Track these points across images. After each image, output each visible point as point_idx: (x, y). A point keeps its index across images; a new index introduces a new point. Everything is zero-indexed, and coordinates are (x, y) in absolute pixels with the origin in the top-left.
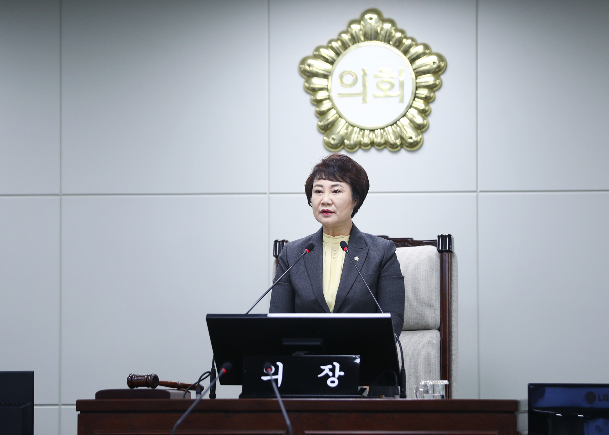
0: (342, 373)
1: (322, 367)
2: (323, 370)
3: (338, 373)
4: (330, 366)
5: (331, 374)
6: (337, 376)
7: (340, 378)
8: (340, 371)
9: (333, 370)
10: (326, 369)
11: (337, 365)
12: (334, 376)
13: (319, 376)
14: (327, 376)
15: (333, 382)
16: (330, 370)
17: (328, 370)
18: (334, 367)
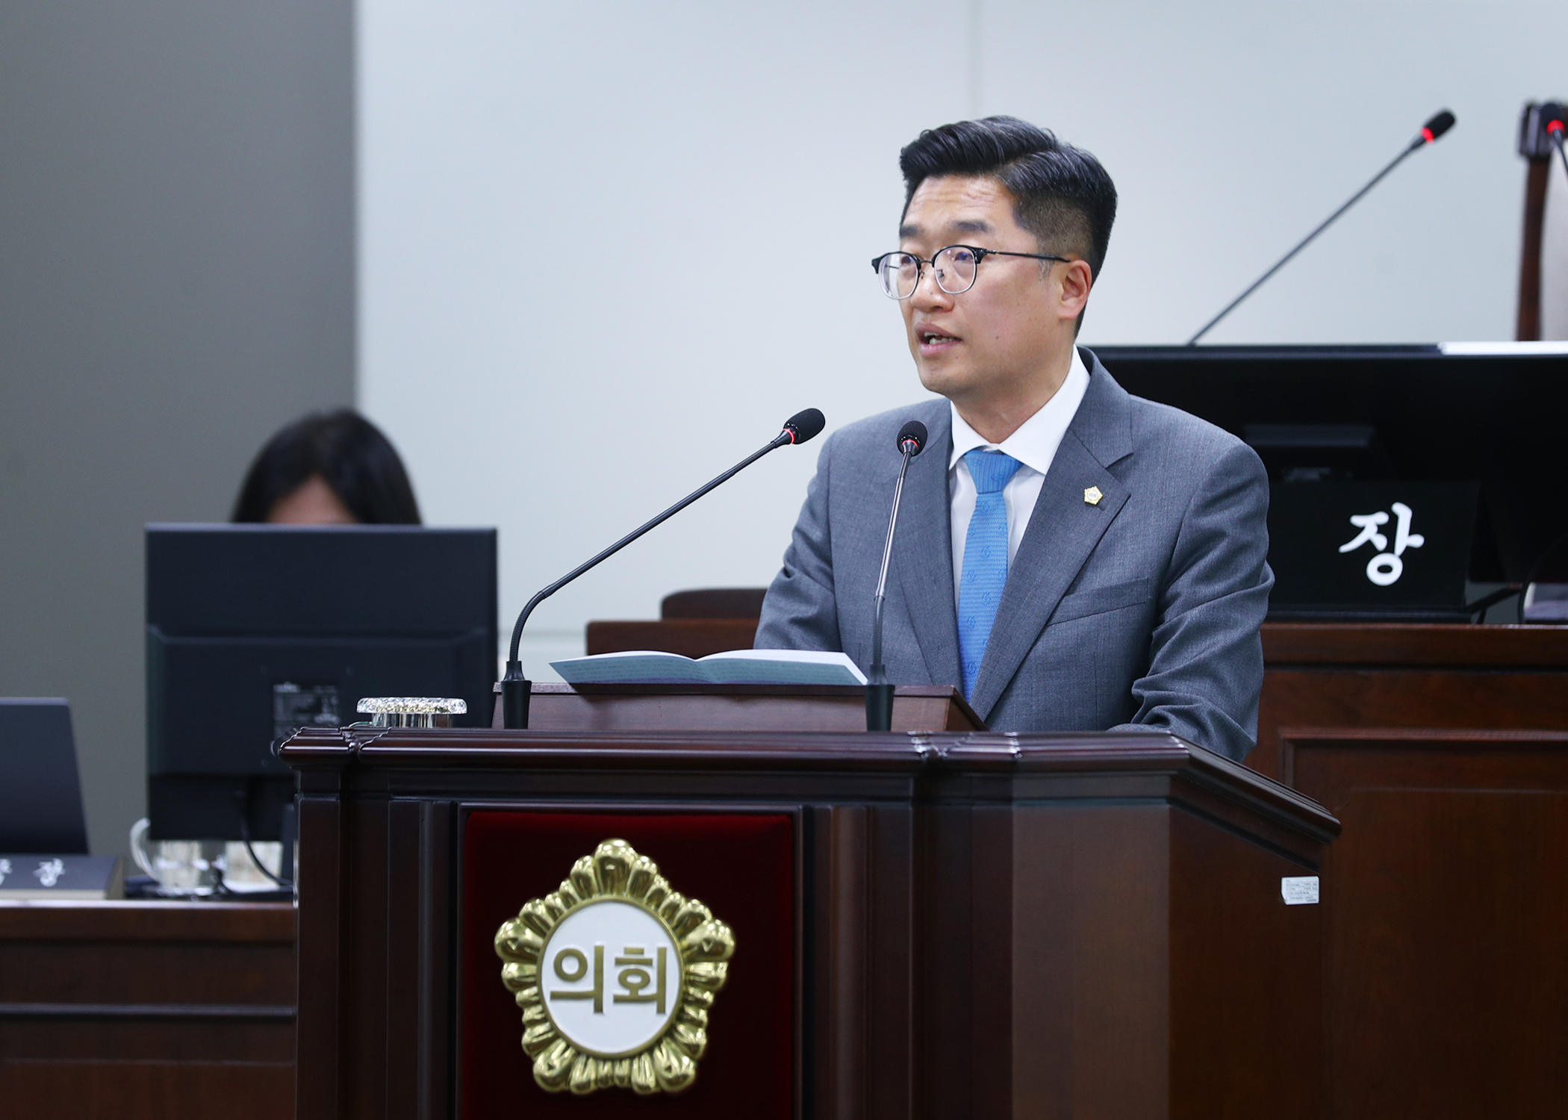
0: (1418, 541)
1: (1357, 520)
2: (1359, 530)
3: (1405, 539)
4: (1382, 518)
5: (1381, 542)
6: (1400, 548)
7: (1409, 554)
8: (1412, 532)
9: (1389, 530)
10: (1369, 525)
11: (1404, 513)
12: (1390, 549)
13: (1345, 548)
14: (1369, 551)
15: (1385, 569)
16: (1382, 529)
17: (1375, 529)
18: (1394, 519)
